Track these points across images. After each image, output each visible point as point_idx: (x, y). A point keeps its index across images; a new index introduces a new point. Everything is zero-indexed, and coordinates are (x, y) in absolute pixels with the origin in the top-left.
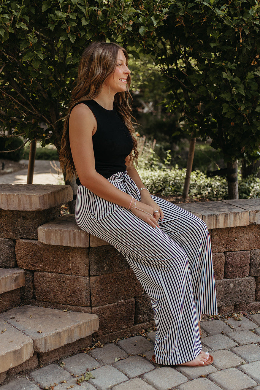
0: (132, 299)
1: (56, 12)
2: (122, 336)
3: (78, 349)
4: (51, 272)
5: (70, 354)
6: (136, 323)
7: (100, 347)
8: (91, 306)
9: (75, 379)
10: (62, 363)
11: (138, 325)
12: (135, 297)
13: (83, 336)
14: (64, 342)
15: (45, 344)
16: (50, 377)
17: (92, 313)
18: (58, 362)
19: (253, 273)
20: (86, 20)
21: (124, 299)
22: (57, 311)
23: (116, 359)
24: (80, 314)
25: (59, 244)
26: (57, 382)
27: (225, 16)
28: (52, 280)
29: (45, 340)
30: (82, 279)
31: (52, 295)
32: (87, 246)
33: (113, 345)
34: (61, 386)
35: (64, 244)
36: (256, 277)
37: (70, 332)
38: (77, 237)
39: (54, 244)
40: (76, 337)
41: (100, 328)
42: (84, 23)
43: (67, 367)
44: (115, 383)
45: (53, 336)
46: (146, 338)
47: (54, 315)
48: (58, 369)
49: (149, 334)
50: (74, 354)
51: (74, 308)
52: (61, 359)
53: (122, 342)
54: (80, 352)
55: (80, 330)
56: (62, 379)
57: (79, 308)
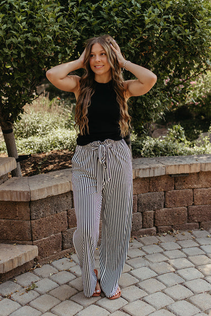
0: (60, 233)
1: (4, 49)
2: (55, 259)
3: (24, 270)
4: (4, 219)
5: (19, 273)
6: (63, 249)
7: (40, 267)
8: (32, 240)
9: (25, 289)
10: (15, 280)
11: (64, 251)
12: (62, 232)
13: (28, 261)
14: (16, 266)
15: (4, 267)
16: (8, 289)
17: (33, 245)
18: (12, 279)
19: (139, 210)
20: (24, 53)
21: (54, 233)
22: (9, 245)
23: (51, 274)
24: (25, 246)
25: (10, 200)
26: (13, 291)
28: (4, 224)
29: (4, 265)
30: (26, 222)
31: (5, 234)
32: (29, 200)
33: (48, 265)
34: (15, 294)
35: (13, 200)
36: (142, 213)
37: (19, 258)
38: (22, 195)
39: (6, 200)
40: (23, 262)
41: (39, 255)
42: (22, 55)
43: (19, 282)
44: (51, 289)
45: (9, 262)
46: (70, 259)
47: (8, 248)
48: (12, 284)
49: (72, 256)
50: (22, 273)
51: (21, 242)
52: (14, 277)
53: (54, 263)
54: (26, 272)
55: (26, 256)
56: (15, 289)
57: (24, 242)
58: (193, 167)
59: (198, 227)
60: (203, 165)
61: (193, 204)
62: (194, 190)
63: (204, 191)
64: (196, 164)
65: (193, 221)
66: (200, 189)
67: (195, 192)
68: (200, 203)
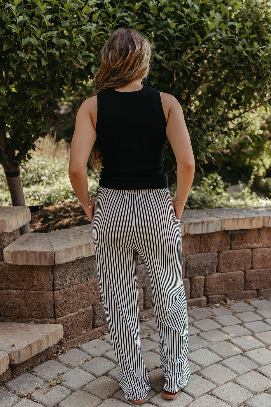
0: (90, 307)
1: (18, 52)
2: (84, 341)
3: (45, 357)
4: (16, 289)
5: (39, 362)
6: (94, 327)
7: (65, 353)
8: (55, 317)
9: (49, 384)
10: (34, 372)
11: (95, 330)
12: (93, 305)
13: (51, 345)
14: (35, 352)
15: (19, 356)
16: (26, 385)
17: (56, 323)
18: (30, 371)
19: (187, 275)
20: (45, 60)
21: (84, 307)
22: (23, 325)
23: (82, 362)
24: (46, 325)
25: (25, 264)
26: (33, 388)
27: (163, 60)
28: (17, 297)
29: (19, 352)
30: (47, 293)
31: (17, 310)
32: (53, 264)
33: (76, 350)
34: (36, 392)
35: (30, 264)
36: (190, 279)
37: (39, 342)
38: (42, 257)
39: (20, 264)
40: (45, 347)
41: (65, 336)
42: (44, 63)
43: (39, 374)
44: (85, 383)
45: (26, 348)
46: (104, 340)
47: (22, 328)
48: (31, 377)
49: (105, 336)
50: (42, 362)
51: (39, 320)
52: (32, 367)
53: (84, 346)
54: (47, 359)
55: (48, 339)
56: (36, 385)
57: (45, 320)
58: (254, 222)
59: (256, 295)
60: (266, 219)
61: (252, 268)
62: (254, 250)
63: (265, 252)
64: (259, 218)
65: (251, 289)
66: (260, 249)
67: (255, 253)
68: (260, 267)
